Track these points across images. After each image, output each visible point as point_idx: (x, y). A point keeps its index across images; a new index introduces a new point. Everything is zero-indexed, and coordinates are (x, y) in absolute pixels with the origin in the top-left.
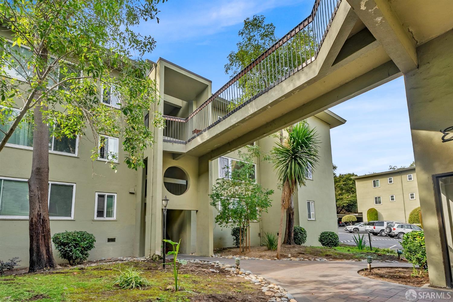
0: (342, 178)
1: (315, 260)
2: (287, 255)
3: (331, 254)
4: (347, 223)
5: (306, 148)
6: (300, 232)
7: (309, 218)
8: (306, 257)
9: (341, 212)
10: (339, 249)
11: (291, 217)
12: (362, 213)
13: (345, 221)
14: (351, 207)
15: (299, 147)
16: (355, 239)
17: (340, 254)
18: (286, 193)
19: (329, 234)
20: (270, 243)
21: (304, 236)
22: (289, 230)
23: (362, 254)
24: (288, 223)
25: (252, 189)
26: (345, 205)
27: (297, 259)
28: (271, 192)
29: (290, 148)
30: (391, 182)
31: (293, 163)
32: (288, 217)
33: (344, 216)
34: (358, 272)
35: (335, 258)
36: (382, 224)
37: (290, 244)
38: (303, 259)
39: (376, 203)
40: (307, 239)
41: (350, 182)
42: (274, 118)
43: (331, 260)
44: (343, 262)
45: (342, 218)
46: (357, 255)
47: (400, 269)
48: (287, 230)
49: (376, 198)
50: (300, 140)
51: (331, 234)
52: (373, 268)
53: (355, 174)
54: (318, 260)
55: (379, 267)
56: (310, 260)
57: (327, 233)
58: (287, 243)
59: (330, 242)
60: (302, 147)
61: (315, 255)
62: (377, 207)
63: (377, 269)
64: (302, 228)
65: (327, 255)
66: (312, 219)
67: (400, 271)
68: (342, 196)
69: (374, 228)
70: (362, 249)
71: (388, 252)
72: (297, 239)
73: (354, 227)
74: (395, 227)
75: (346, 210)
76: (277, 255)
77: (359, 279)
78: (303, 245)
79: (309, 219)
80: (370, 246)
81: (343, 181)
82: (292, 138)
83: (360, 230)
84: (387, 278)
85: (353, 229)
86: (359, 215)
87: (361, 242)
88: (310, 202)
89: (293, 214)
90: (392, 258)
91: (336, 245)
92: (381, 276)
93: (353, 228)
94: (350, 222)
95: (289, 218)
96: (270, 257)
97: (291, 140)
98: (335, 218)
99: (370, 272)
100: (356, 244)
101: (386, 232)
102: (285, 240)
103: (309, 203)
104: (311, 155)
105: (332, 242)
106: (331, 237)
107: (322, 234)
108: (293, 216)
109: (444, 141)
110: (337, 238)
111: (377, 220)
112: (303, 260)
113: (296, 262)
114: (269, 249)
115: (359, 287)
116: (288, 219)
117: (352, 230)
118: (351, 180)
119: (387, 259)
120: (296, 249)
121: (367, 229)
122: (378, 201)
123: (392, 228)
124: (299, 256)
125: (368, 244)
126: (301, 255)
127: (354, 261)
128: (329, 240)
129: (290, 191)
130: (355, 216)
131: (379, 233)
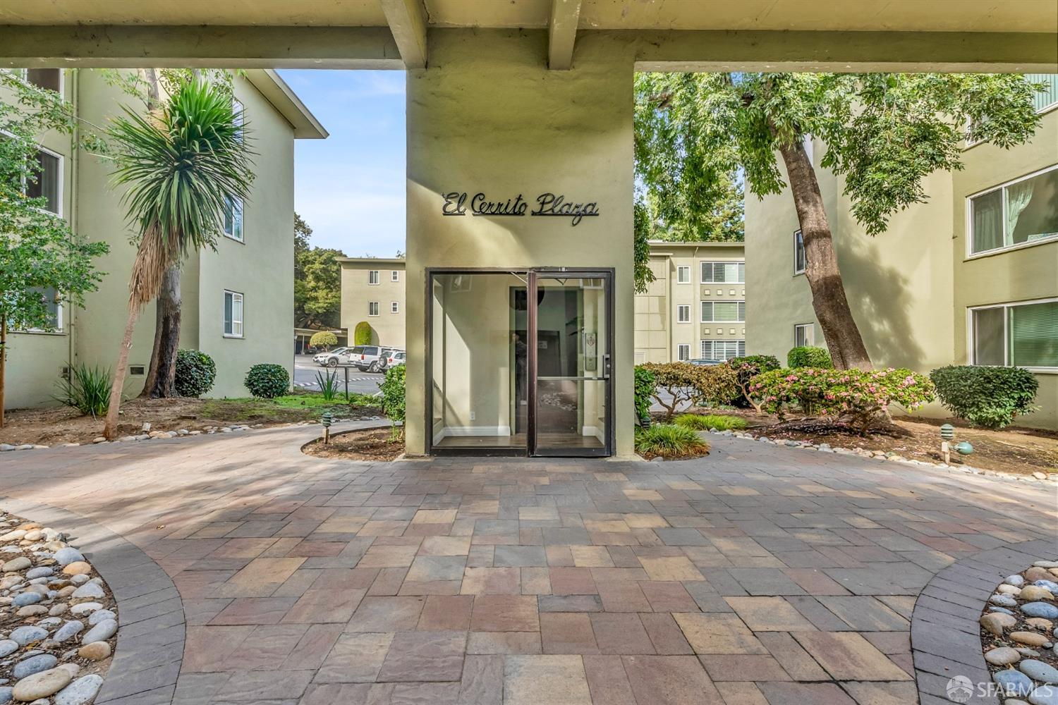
0: (320, 256)
1: (219, 431)
2: (140, 425)
3: (264, 413)
4: (320, 348)
5: (217, 152)
6: (196, 366)
7: (226, 332)
8: (197, 425)
9: (313, 324)
10: (284, 403)
11: (171, 326)
12: (347, 330)
13: (316, 344)
14: (329, 318)
15: (197, 143)
16: (320, 380)
17: (281, 412)
18: (148, 259)
19: (270, 370)
20: (91, 396)
21: (209, 374)
22: (161, 359)
23: (326, 407)
24: (159, 342)
25: (27, 228)
26: (320, 311)
27: (169, 434)
28: (100, 249)
29: (169, 138)
30: (395, 278)
31: (176, 181)
32: (161, 325)
33: (315, 333)
34: (303, 448)
35: (270, 422)
36: (374, 351)
37: (162, 396)
38: (186, 432)
39: (371, 313)
40: (214, 382)
41: (333, 266)
42: (107, 20)
43: (260, 428)
44: (284, 428)
45: (310, 337)
46: (317, 411)
47: (378, 432)
48: (157, 360)
49: (371, 304)
50: (199, 126)
51: (273, 370)
52: (333, 436)
53: (344, 253)
54: (227, 430)
55: (345, 432)
56: (206, 432)
57: (264, 367)
58: (154, 392)
59: (271, 388)
60: (203, 146)
61: (224, 420)
62: (373, 322)
63: (340, 436)
64: (203, 355)
65: (252, 417)
66: (235, 334)
67: (376, 436)
68: (316, 291)
69: (363, 358)
70: (330, 397)
71: (371, 400)
72: (186, 381)
73: (330, 355)
74: (392, 357)
75: (322, 322)
76: (107, 428)
77: (298, 463)
78: (203, 396)
79: (226, 335)
80: (345, 392)
81: (321, 263)
82: (177, 113)
83: (340, 362)
84: (351, 451)
85: (329, 360)
86: (343, 334)
87: (330, 384)
88: (234, 294)
89: (177, 318)
90: (372, 412)
91: (282, 392)
92: (342, 449)
93: (327, 359)
94: (325, 346)
95: (164, 327)
96: (81, 437)
97: (172, 115)
98: (288, 335)
99: (326, 443)
100: (320, 390)
101: (379, 366)
102: (146, 387)
103: (228, 297)
104: (230, 175)
105: (275, 387)
106: (275, 376)
107: (253, 370)
108: (176, 324)
109: (446, 214)
110: (285, 377)
111: (370, 344)
112: (185, 435)
113: (166, 441)
114: (85, 414)
115: (287, 482)
116: (161, 330)
117: (327, 362)
118: (335, 263)
119: (365, 415)
120: (177, 409)
121: (351, 359)
122: (373, 309)
123: (388, 359)
124: (178, 424)
125: (341, 389)
126: (185, 423)
127: (306, 425)
128: (268, 383)
129: (163, 255)
130: (336, 334)
131: (368, 368)
